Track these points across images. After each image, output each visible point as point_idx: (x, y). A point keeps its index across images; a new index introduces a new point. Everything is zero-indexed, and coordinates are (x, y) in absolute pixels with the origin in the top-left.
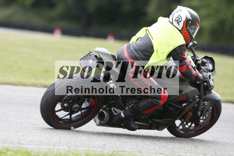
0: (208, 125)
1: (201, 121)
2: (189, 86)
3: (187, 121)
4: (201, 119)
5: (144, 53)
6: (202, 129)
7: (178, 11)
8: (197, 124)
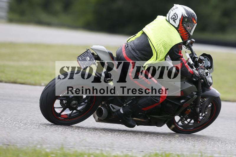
0: (208, 122)
1: (201, 118)
2: (186, 83)
3: (186, 117)
4: (200, 116)
5: (141, 53)
6: (202, 125)
7: (174, 9)
8: (196, 120)
